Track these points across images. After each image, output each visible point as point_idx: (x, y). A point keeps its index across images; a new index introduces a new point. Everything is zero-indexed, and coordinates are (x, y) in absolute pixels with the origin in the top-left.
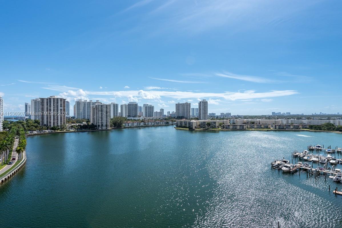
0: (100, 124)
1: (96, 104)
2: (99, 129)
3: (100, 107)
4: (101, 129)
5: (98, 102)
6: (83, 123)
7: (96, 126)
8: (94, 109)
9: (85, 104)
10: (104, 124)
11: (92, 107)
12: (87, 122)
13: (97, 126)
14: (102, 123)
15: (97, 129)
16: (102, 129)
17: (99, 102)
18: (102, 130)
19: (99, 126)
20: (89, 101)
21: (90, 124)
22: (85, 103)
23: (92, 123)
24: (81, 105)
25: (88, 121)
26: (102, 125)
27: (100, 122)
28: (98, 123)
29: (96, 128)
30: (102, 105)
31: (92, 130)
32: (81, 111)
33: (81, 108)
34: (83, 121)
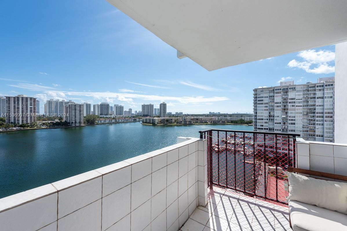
0: (74, 121)
1: (70, 104)
2: (73, 125)
3: (73, 106)
4: (74, 125)
5: (71, 101)
6: (56, 120)
7: (69, 123)
8: (67, 108)
9: (57, 104)
10: (78, 121)
11: (65, 106)
12: (59, 119)
13: (71, 123)
14: (76, 120)
15: (70, 125)
16: (75, 125)
17: (72, 101)
18: (76, 127)
19: (72, 123)
20: (61, 101)
21: (64, 121)
22: (57, 102)
23: (65, 121)
24: (52, 104)
25: (61, 118)
26: (76, 122)
27: (73, 119)
28: (72, 120)
29: (69, 124)
30: (75, 105)
31: (65, 126)
32: (53, 109)
33: (52, 107)
34: (55, 119)
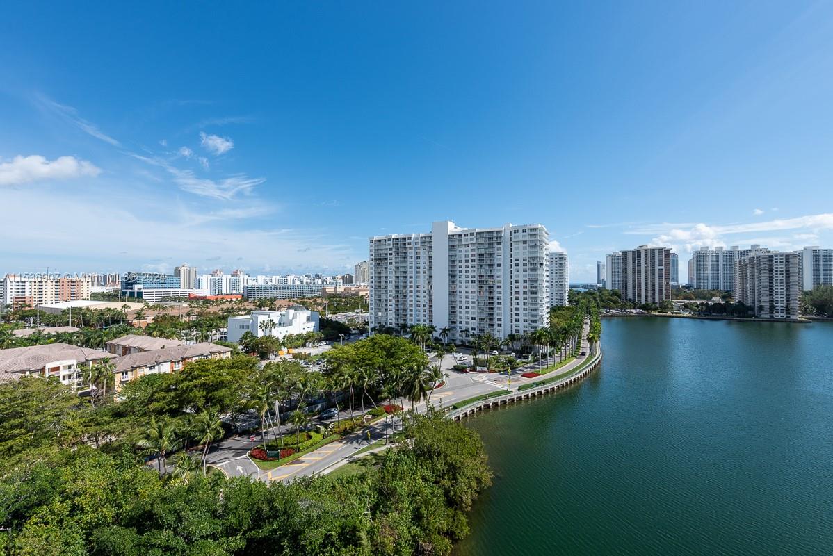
0: (767, 305)
1: (752, 254)
2: (762, 316)
3: (765, 260)
4: (768, 316)
5: (757, 248)
6: (714, 299)
7: (752, 309)
8: (743, 267)
9: (717, 257)
10: (780, 303)
11: (740, 262)
12: (724, 297)
13: (756, 309)
14: (772, 301)
15: (754, 315)
16: (772, 316)
17: (761, 247)
18: (772, 321)
19: (761, 308)
20: (729, 249)
21: (734, 302)
22: (717, 254)
23: (739, 302)
24: (707, 259)
25: (727, 295)
26: (772, 308)
27: (765, 298)
28: (760, 301)
29: (750, 313)
30: (771, 257)
31: (738, 317)
32: (708, 271)
33: (707, 265)
34: (713, 296)
